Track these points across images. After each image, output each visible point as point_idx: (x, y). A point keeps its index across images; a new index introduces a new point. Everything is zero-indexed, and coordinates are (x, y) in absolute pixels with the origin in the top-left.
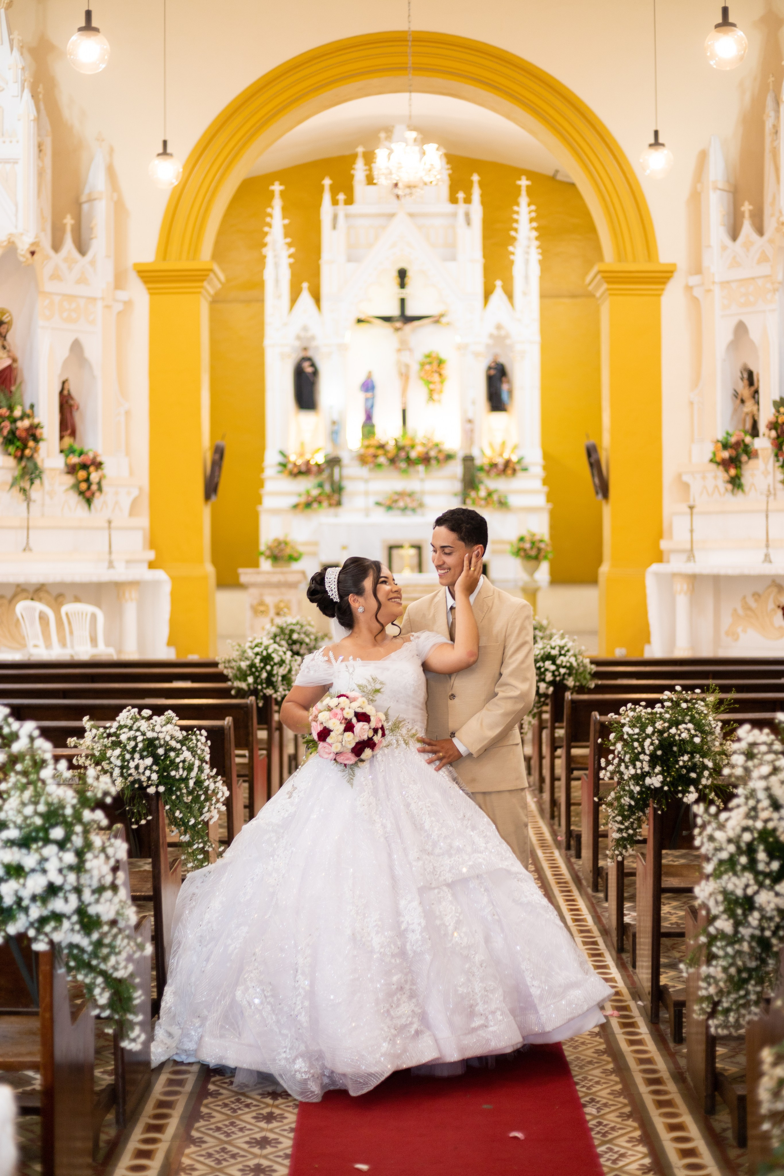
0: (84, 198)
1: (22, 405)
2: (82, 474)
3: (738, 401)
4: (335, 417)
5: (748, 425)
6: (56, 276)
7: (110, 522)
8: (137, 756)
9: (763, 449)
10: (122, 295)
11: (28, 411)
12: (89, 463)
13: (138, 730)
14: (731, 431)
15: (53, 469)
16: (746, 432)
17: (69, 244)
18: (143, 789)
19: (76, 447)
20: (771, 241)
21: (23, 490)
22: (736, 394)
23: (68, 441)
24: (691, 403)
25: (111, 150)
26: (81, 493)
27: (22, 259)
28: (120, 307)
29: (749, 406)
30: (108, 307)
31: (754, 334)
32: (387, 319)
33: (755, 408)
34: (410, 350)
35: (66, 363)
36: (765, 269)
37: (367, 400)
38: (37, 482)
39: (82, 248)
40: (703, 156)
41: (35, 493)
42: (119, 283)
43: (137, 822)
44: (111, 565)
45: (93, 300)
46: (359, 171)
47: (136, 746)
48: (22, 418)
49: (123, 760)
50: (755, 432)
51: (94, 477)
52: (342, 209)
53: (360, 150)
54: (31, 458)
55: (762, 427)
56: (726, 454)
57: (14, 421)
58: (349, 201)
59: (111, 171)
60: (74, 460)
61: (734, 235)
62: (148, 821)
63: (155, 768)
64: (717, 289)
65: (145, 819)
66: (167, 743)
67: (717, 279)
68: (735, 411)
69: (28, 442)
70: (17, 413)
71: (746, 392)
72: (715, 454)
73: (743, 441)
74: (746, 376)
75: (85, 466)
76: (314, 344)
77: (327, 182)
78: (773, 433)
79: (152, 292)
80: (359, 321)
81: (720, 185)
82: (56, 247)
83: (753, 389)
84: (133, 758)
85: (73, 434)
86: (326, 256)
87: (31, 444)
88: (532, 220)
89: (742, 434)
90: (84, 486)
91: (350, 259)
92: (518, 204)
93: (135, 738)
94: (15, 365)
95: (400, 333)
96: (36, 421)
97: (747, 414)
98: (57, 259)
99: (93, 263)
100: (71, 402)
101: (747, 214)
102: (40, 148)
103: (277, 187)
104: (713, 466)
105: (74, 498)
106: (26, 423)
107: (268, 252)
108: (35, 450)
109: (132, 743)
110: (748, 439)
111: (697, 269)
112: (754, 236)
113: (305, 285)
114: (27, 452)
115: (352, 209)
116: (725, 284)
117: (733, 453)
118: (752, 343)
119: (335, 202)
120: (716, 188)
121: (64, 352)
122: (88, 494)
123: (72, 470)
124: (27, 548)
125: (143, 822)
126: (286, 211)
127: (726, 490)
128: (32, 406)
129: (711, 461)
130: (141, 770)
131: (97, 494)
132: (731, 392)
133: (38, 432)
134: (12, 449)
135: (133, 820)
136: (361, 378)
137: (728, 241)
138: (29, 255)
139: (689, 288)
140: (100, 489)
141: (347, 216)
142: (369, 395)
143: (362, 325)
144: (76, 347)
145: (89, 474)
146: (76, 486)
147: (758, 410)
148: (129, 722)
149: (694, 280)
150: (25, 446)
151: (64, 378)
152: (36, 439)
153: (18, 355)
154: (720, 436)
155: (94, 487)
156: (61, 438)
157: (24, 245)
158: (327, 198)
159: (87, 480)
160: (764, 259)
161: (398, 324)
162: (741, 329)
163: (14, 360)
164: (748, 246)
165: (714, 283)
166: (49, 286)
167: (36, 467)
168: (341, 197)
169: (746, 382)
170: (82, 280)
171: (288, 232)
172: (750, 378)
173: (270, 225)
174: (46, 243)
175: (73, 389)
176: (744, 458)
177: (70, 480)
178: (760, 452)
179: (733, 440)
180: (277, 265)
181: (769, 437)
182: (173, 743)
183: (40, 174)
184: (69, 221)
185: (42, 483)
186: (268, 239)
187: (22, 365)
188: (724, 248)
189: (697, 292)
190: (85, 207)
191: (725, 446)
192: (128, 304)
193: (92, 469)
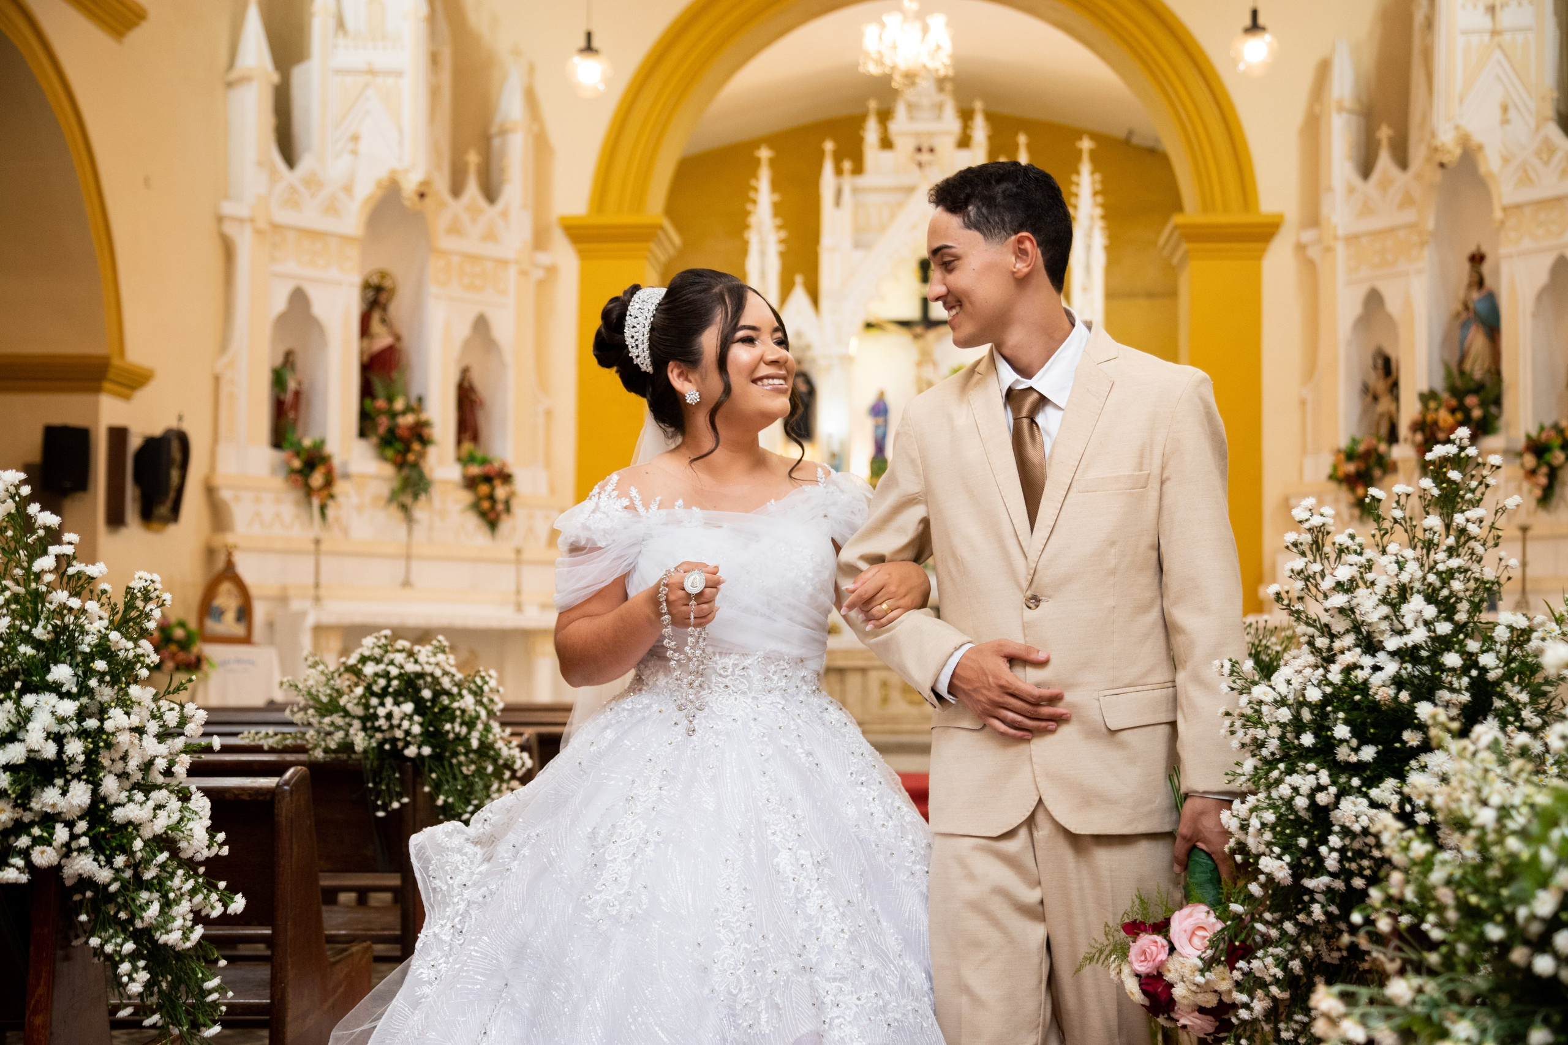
0: (494, 129)
1: (406, 395)
2: (484, 489)
3: (1369, 399)
4: (836, 448)
5: (1384, 430)
6: (455, 229)
7: (518, 551)
8: (389, 701)
9: (1405, 460)
10: (544, 258)
11: (413, 403)
12: (493, 474)
13: (392, 663)
14: (1358, 436)
15: (445, 482)
16: (1379, 439)
17: (472, 189)
18: (397, 754)
19: (479, 454)
20: (1418, 177)
21: (404, 508)
22: (1366, 389)
23: (467, 446)
24: (1303, 403)
25: (531, 69)
26: (483, 514)
27: (407, 203)
28: (539, 274)
29: (1385, 404)
30: (524, 273)
31: (1393, 305)
32: (905, 324)
33: (1393, 407)
34: (935, 364)
35: (467, 345)
36: (1409, 216)
37: (877, 427)
38: (423, 498)
39: (490, 193)
40: (1324, 69)
41: (420, 512)
42: (540, 241)
43: (384, 807)
44: (519, 607)
45: (503, 263)
46: (871, 133)
47: (388, 685)
48: (404, 413)
49: (367, 706)
50: (1393, 437)
51: (501, 492)
52: (848, 182)
53: (873, 105)
54: (416, 466)
55: (1404, 430)
56: (1351, 468)
57: (394, 415)
58: (858, 170)
59: (531, 97)
60: (475, 470)
61: (1366, 169)
62: (403, 805)
63: (416, 718)
64: (1340, 248)
65: (399, 801)
66: (436, 681)
67: (1341, 232)
68: (1365, 412)
69: (411, 443)
70: (399, 404)
71: (1380, 386)
72: (1335, 467)
73: (1376, 450)
74: (1380, 362)
75: (488, 479)
76: (809, 354)
77: (829, 146)
78: (1419, 437)
79: (583, 255)
80: (869, 326)
81: (1348, 103)
82: (456, 190)
83: (1390, 381)
84: (382, 704)
85: (475, 438)
86: (827, 240)
87: (416, 446)
88: (1095, 194)
89: (1374, 442)
90: (486, 505)
91: (857, 245)
92: (1078, 173)
93: (386, 675)
94: (397, 346)
95: (921, 342)
96: (424, 416)
97: (1381, 415)
98: (458, 207)
99: (505, 214)
100: (474, 397)
101: (1385, 143)
102: (434, 59)
103: (764, 153)
104: (1333, 486)
105: (473, 522)
106: (409, 419)
107: (753, 237)
108: (422, 455)
109: (382, 682)
110: (1383, 447)
111: (1313, 218)
112: (1394, 171)
113: (799, 279)
114: (411, 457)
115: (862, 181)
116: (1352, 239)
117: (1362, 466)
118: (1389, 318)
119: (839, 171)
120: (1341, 109)
121: (463, 330)
122: (492, 516)
123: (471, 483)
124: (407, 583)
125: (396, 805)
126: (775, 186)
127: (1352, 517)
128: (420, 400)
129: (1332, 477)
130: (395, 722)
131: (504, 517)
132: (1358, 386)
133: (426, 432)
134: (390, 453)
135: (379, 803)
136: (870, 399)
137: (1357, 180)
138: (416, 198)
139: (1301, 248)
140: (508, 509)
141: (855, 191)
142: (881, 420)
143: (873, 332)
144: (481, 324)
145: (493, 488)
146: (476, 506)
147: (1398, 409)
148: (377, 652)
149: (1308, 236)
150: (408, 449)
151: (464, 364)
152: (425, 442)
153: (404, 332)
154: (1343, 443)
155: (500, 507)
156: (459, 442)
157: (410, 184)
158: (828, 167)
159: (491, 498)
160: (1408, 201)
161: (919, 330)
162: (1374, 300)
163: (398, 338)
164: (1385, 185)
165: (1336, 238)
166: (445, 242)
167: (421, 476)
168: (847, 165)
169: (1381, 372)
170: (490, 236)
171: (778, 209)
172: (1386, 367)
173: (754, 202)
174: (442, 185)
175: (478, 380)
176: (1377, 473)
177: (467, 497)
178: (1400, 465)
179: (1361, 448)
180: (763, 253)
181: (1413, 442)
182: (446, 683)
183: (434, 92)
184: (473, 158)
185: (430, 500)
186: (753, 220)
187: (407, 343)
188: (1351, 190)
189: (1313, 253)
190: (496, 142)
191: (1350, 456)
192: (551, 271)
193: (497, 482)
